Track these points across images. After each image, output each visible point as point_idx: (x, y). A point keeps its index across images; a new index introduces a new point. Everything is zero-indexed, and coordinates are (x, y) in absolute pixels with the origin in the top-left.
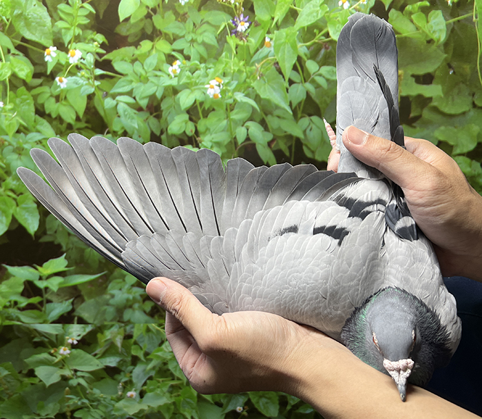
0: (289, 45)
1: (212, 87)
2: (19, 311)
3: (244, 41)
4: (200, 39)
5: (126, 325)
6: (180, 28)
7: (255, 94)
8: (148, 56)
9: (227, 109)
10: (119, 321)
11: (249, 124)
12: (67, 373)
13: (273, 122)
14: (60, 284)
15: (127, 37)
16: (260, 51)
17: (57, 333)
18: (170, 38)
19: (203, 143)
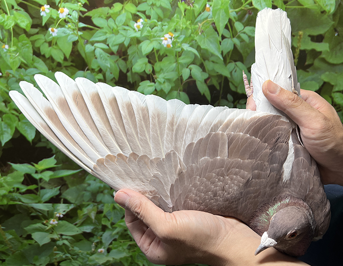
0: (223, 11)
1: (166, 39)
2: (20, 195)
3: (191, 6)
4: (158, 4)
5: (98, 204)
7: (197, 45)
8: (119, 15)
9: (176, 56)
10: (93, 202)
11: (192, 66)
12: (55, 236)
13: (209, 65)
14: (51, 176)
16: (202, 14)
17: (48, 210)
18: (136, 2)
19: (158, 79)
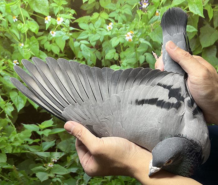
1: (128, 36)
2: (29, 146)
3: (145, 13)
4: (123, 12)
6: (113, 6)
7: (150, 39)
8: (97, 21)
9: (135, 47)
11: (146, 54)
12: (52, 175)
13: (158, 53)
14: (49, 133)
15: (86, 11)
16: (153, 17)
17: (46, 156)
18: (108, 11)
19: (122, 63)
